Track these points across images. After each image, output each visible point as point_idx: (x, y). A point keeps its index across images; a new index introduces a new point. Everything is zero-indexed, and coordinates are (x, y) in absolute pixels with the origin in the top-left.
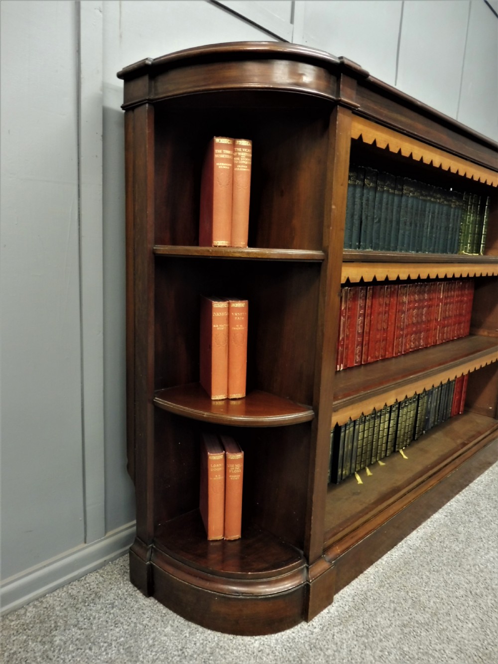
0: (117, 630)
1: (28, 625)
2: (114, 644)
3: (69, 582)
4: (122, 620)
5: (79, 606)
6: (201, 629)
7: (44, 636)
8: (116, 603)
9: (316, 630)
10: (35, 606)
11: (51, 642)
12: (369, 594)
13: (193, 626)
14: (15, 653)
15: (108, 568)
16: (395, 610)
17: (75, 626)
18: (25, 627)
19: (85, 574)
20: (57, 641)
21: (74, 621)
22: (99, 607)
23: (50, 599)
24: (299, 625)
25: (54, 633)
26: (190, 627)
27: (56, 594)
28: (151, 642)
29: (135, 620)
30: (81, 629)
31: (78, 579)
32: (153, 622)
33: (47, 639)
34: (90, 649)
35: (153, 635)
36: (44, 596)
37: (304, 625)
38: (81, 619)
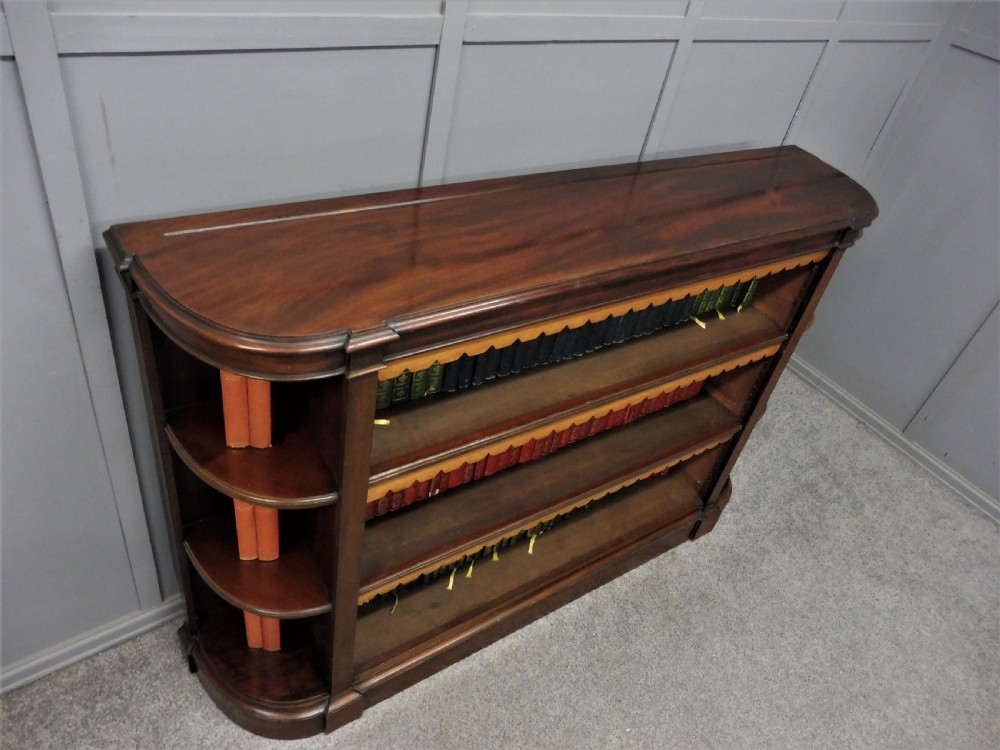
0: (153, 706)
1: (77, 684)
2: (146, 720)
3: (123, 642)
4: (160, 696)
5: (126, 672)
6: (227, 721)
7: (87, 700)
8: (161, 675)
9: (329, 745)
10: (87, 665)
11: (93, 708)
12: (403, 714)
13: (222, 715)
14: (60, 714)
15: (165, 629)
16: (417, 738)
17: (118, 694)
18: (74, 687)
19: (141, 635)
20: (99, 707)
21: (116, 689)
22: (144, 676)
23: (102, 660)
24: (318, 736)
25: (98, 698)
26: (217, 715)
27: (108, 653)
28: (178, 725)
29: (171, 698)
30: (121, 698)
31: (133, 639)
32: (187, 704)
33: (89, 704)
34: (124, 722)
35: (182, 719)
36: (97, 654)
37: (321, 736)
38: (124, 688)
